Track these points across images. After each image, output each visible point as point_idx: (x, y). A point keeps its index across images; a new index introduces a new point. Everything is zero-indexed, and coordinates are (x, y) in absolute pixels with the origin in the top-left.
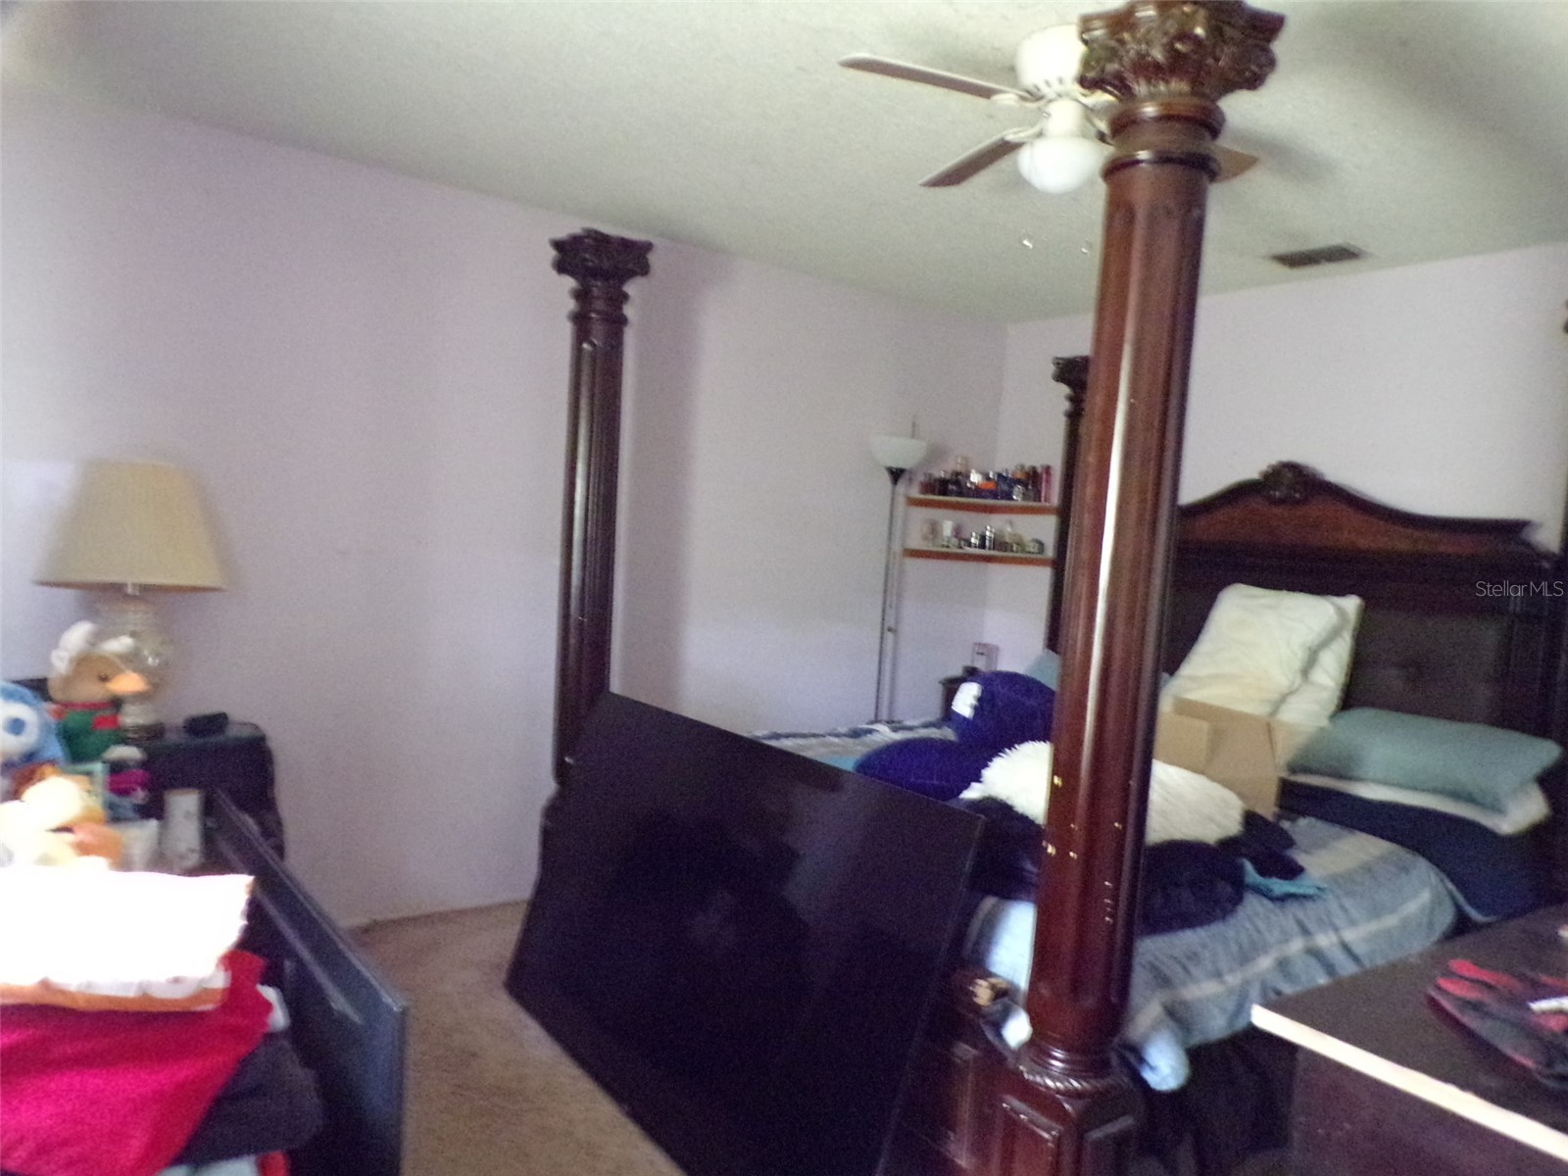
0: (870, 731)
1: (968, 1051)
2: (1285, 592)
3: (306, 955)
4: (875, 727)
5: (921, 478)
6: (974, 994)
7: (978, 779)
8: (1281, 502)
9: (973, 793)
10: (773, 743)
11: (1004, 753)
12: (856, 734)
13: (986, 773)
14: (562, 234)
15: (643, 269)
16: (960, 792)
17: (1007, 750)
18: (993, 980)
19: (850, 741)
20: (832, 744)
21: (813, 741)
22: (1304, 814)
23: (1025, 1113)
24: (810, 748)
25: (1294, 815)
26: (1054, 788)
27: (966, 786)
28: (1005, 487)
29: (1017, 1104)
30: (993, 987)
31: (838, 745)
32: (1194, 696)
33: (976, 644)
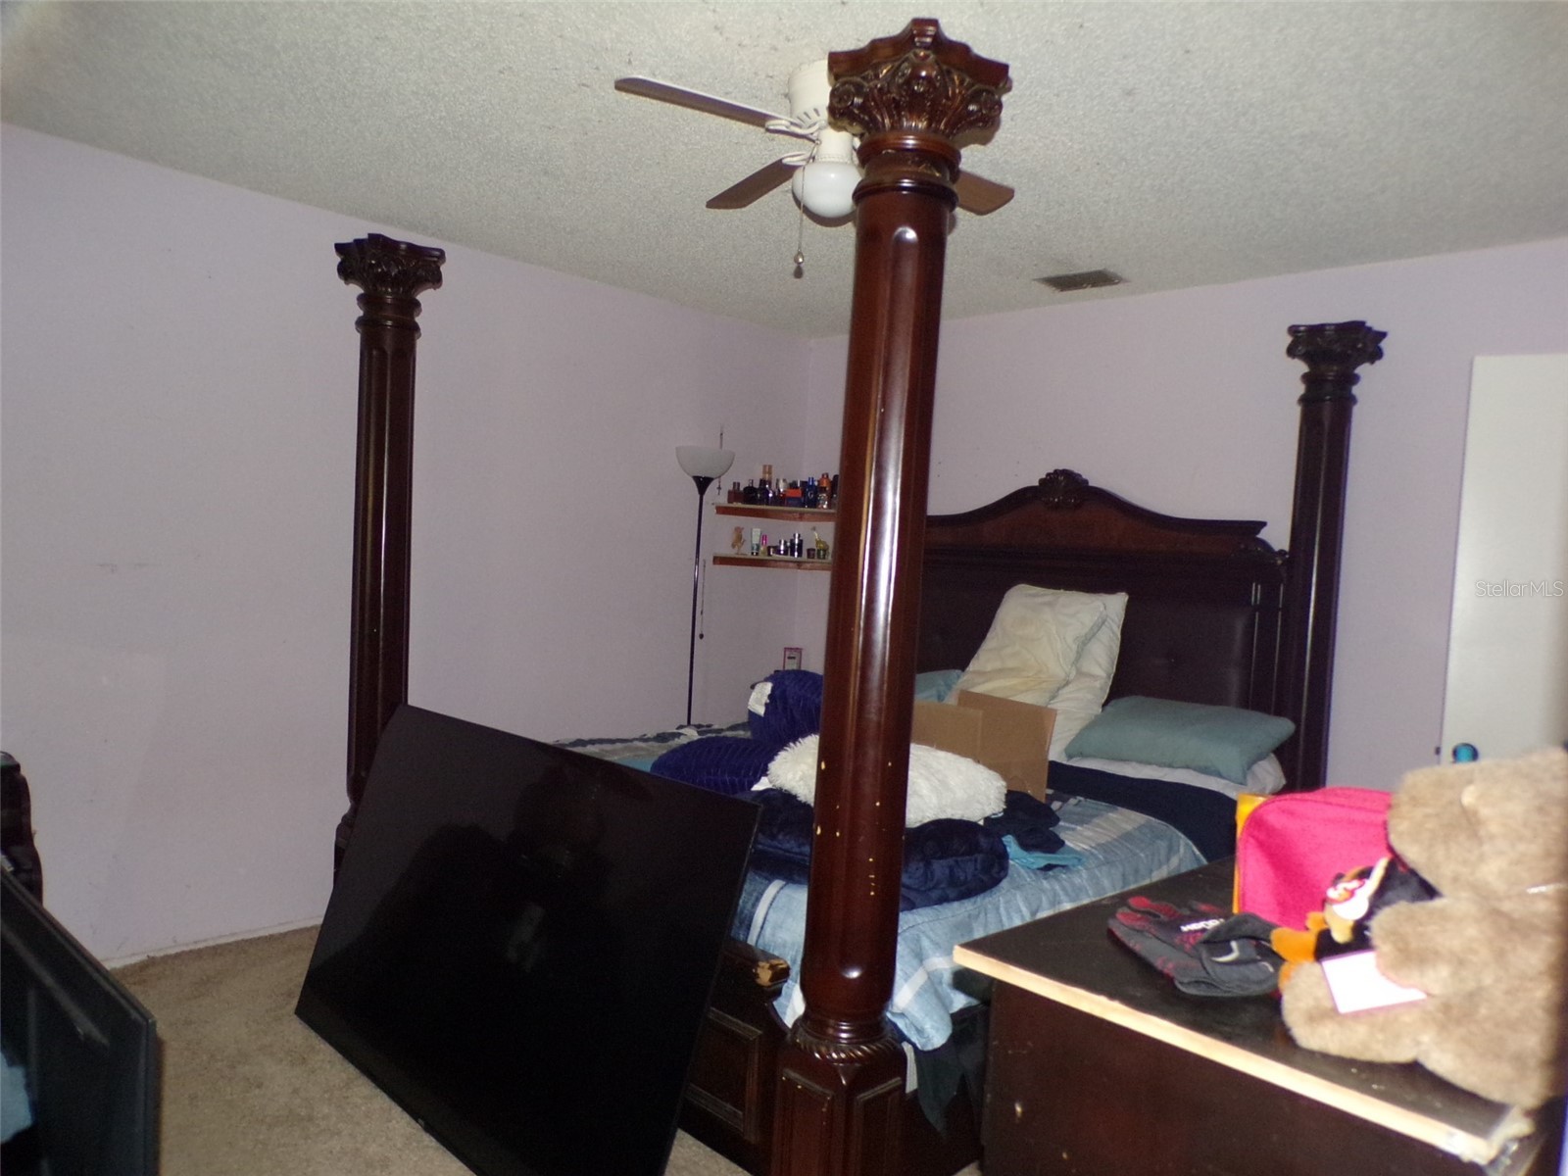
0: (680, 735)
1: (752, 1031)
2: (1062, 591)
3: (49, 980)
4: (681, 731)
5: (728, 486)
6: (757, 975)
7: (764, 772)
8: (1056, 507)
9: (762, 785)
10: (579, 750)
11: (790, 747)
12: (662, 738)
13: (773, 766)
14: (347, 238)
15: (436, 280)
16: (751, 786)
17: (792, 744)
18: (775, 962)
19: (656, 744)
20: (637, 748)
21: (619, 745)
22: (1074, 793)
23: (801, 1081)
24: (614, 752)
25: (1066, 796)
26: (820, 772)
27: (757, 780)
28: (811, 496)
29: (793, 1075)
30: (772, 967)
31: (642, 749)
32: (980, 689)
33: (786, 649)
